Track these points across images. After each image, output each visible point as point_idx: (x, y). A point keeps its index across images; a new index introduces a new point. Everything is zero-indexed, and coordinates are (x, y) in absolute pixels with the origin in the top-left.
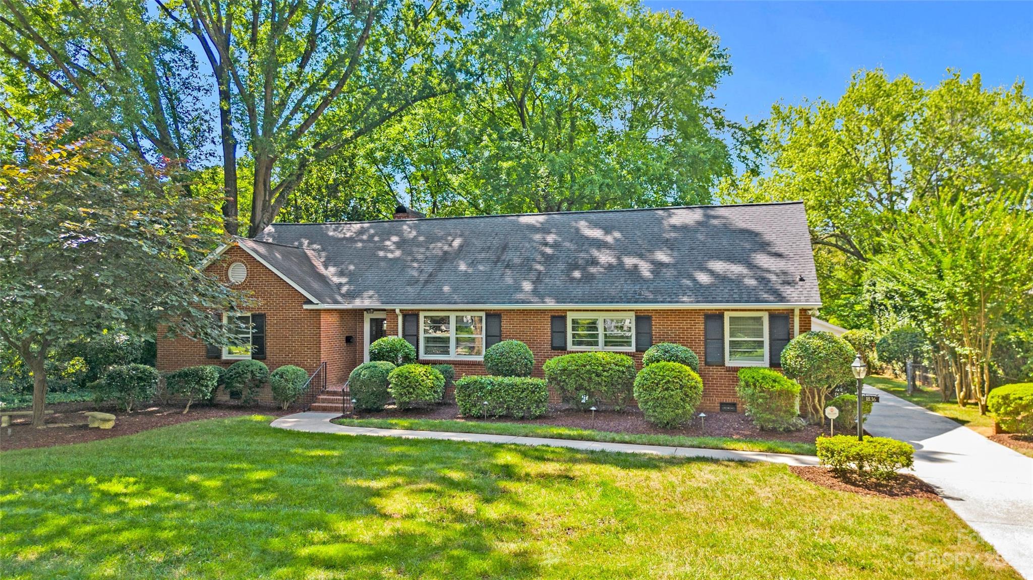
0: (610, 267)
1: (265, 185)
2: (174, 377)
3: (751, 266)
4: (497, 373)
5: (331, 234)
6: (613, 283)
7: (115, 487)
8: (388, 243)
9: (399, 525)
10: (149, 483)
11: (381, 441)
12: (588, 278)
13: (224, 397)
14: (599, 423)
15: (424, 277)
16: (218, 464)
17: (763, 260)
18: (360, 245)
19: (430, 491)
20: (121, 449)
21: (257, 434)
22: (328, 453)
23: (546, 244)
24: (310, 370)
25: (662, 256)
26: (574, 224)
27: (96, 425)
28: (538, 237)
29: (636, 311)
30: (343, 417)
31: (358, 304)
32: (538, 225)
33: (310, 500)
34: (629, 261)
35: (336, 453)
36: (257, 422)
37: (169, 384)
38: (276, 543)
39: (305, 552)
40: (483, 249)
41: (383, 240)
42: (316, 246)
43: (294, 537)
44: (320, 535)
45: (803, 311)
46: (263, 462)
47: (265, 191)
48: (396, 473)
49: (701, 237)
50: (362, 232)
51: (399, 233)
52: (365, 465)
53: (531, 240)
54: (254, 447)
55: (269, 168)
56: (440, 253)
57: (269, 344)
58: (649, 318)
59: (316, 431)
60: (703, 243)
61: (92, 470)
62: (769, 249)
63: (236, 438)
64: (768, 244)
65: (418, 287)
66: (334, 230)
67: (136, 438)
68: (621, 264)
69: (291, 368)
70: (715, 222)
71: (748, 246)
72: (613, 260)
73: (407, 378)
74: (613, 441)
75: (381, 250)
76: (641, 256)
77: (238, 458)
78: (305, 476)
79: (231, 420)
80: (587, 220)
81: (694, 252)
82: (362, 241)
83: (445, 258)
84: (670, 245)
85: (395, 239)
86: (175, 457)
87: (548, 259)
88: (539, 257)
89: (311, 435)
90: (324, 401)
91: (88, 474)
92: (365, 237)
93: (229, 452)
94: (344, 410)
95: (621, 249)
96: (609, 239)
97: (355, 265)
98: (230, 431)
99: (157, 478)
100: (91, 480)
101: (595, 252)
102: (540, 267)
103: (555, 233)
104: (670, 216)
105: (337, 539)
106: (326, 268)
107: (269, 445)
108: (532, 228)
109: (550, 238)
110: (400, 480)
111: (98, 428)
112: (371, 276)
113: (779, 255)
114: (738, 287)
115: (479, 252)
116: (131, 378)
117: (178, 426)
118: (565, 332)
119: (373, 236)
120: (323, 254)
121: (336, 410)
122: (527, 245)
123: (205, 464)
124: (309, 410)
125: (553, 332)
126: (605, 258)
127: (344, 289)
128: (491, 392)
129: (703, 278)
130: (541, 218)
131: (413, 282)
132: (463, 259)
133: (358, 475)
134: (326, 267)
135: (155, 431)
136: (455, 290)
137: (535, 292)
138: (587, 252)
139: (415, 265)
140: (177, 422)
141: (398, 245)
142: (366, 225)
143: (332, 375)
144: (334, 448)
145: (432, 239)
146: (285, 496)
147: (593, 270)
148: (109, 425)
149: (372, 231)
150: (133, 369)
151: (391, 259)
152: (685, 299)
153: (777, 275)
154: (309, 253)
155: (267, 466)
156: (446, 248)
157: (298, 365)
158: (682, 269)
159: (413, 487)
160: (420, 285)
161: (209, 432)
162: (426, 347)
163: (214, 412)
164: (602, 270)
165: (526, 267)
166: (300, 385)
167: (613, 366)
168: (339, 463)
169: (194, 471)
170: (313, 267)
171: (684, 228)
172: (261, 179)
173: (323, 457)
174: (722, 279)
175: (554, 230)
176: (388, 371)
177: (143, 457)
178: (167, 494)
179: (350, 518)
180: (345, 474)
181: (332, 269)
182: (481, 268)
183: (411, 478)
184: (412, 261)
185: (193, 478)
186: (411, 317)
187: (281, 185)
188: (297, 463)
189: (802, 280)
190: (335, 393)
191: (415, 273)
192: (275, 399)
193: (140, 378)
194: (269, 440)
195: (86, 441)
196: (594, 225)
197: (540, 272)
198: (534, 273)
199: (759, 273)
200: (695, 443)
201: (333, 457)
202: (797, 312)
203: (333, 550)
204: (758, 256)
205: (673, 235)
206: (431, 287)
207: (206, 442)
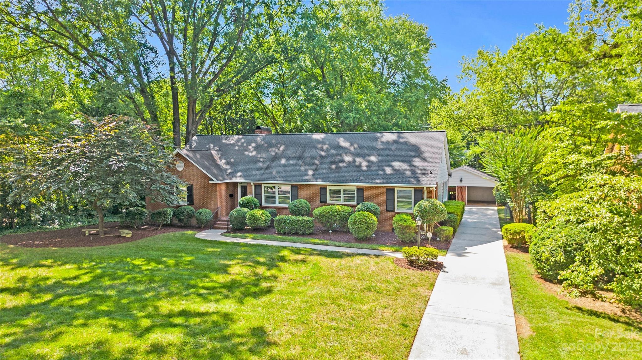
0: (349, 164)
1: (193, 111)
2: (154, 214)
3: (411, 165)
4: (294, 214)
5: (224, 141)
6: (348, 172)
7: (137, 262)
8: (250, 147)
9: (234, 277)
10: (149, 260)
11: (238, 245)
12: (338, 169)
13: (176, 222)
14: (334, 237)
15: (265, 167)
16: (174, 254)
17: (417, 162)
18: (237, 148)
19: (249, 266)
20: (137, 246)
21: (189, 241)
22: (216, 250)
23: (323, 151)
24: (213, 211)
25: (373, 159)
26: (337, 139)
27: (124, 235)
28: (319, 146)
29: (357, 186)
30: (226, 232)
31: (234, 180)
32: (321, 140)
33: (205, 268)
34: (358, 160)
35: (219, 250)
36: (190, 234)
37: (152, 217)
38: (192, 282)
39: (201, 285)
40: (294, 152)
41: (247, 146)
42: (217, 148)
43: (199, 280)
44: (207, 280)
45: (428, 189)
46: (190, 253)
47: (193, 114)
48: (239, 259)
49: (393, 149)
50: (238, 141)
51: (255, 142)
52: (229, 256)
53: (316, 148)
54: (188, 247)
55: (195, 103)
56: (273, 154)
57: (195, 198)
58: (363, 189)
59: (213, 239)
60: (394, 152)
61: (128, 256)
62: (422, 156)
63: (180, 243)
64: (422, 154)
65: (262, 172)
66: (226, 139)
67: (142, 242)
68: (354, 161)
69: (204, 210)
70: (402, 140)
71: (413, 154)
72: (351, 160)
73: (253, 216)
74: (335, 246)
75: (247, 151)
76: (364, 158)
77: (181, 251)
78: (205, 259)
79: (179, 233)
80: (344, 138)
81: (389, 157)
82: (238, 146)
83: (276, 157)
84: (378, 152)
85: (253, 145)
86: (157, 251)
87: (322, 159)
88: (318, 157)
89: (211, 242)
90: (219, 224)
91: (127, 257)
92: (239, 144)
93: (178, 249)
94: (227, 228)
95: (357, 154)
96: (352, 148)
97: (234, 159)
98: (178, 239)
99: (152, 259)
100: (128, 259)
101: (344, 155)
102: (318, 163)
103: (328, 145)
104: (382, 137)
105: (212, 281)
106: (221, 161)
107: (193, 246)
108: (318, 141)
109: (325, 147)
110: (240, 261)
111: (125, 237)
112: (242, 165)
113: (425, 160)
114: (403, 176)
115: (292, 154)
116: (136, 214)
117: (157, 236)
118: (326, 195)
119: (243, 143)
120: (220, 152)
121: (224, 228)
122: (314, 151)
123: (169, 254)
124: (213, 228)
125: (321, 195)
126: (348, 158)
127: (229, 171)
128: (289, 223)
129: (388, 170)
130: (323, 136)
131: (259, 169)
132: (284, 158)
133: (225, 259)
134: (221, 159)
135: (148, 238)
136: (278, 173)
137: (313, 175)
138: (340, 155)
139: (261, 160)
140: (156, 234)
141: (255, 148)
142: (240, 137)
143: (223, 211)
144: (219, 248)
145: (271, 145)
146: (197, 266)
147: (341, 165)
148: (129, 236)
149: (243, 140)
150: (137, 210)
151: (251, 157)
152: (378, 181)
153: (421, 170)
154: (213, 152)
155: (192, 255)
156: (277, 150)
157: (208, 208)
158: (381, 165)
159: (244, 264)
160: (263, 171)
161: (169, 239)
162: (265, 200)
163: (172, 229)
164: (345, 165)
165: (311, 163)
166: (208, 218)
167: (342, 213)
168: (219, 254)
169: (165, 257)
170: (214, 160)
171: (387, 144)
172: (191, 108)
173: (214, 251)
174: (397, 172)
175: (327, 143)
176: (246, 213)
177: (145, 250)
178: (156, 265)
179: (218, 274)
180: (220, 259)
181: (223, 161)
182: (291, 162)
183: (244, 260)
184: (260, 158)
185: (164, 259)
186: (258, 186)
187: (201, 110)
188: (203, 254)
189: (431, 173)
190: (224, 221)
191: (261, 164)
192: (198, 223)
193: (140, 214)
194: (194, 244)
195: (122, 243)
196: (346, 140)
197: (318, 166)
198: (315, 166)
199: (414, 169)
200: (368, 247)
201: (217, 251)
202: (425, 189)
203: (210, 284)
204: (416, 160)
205: (381, 147)
206: (267, 172)
207: (169, 244)
